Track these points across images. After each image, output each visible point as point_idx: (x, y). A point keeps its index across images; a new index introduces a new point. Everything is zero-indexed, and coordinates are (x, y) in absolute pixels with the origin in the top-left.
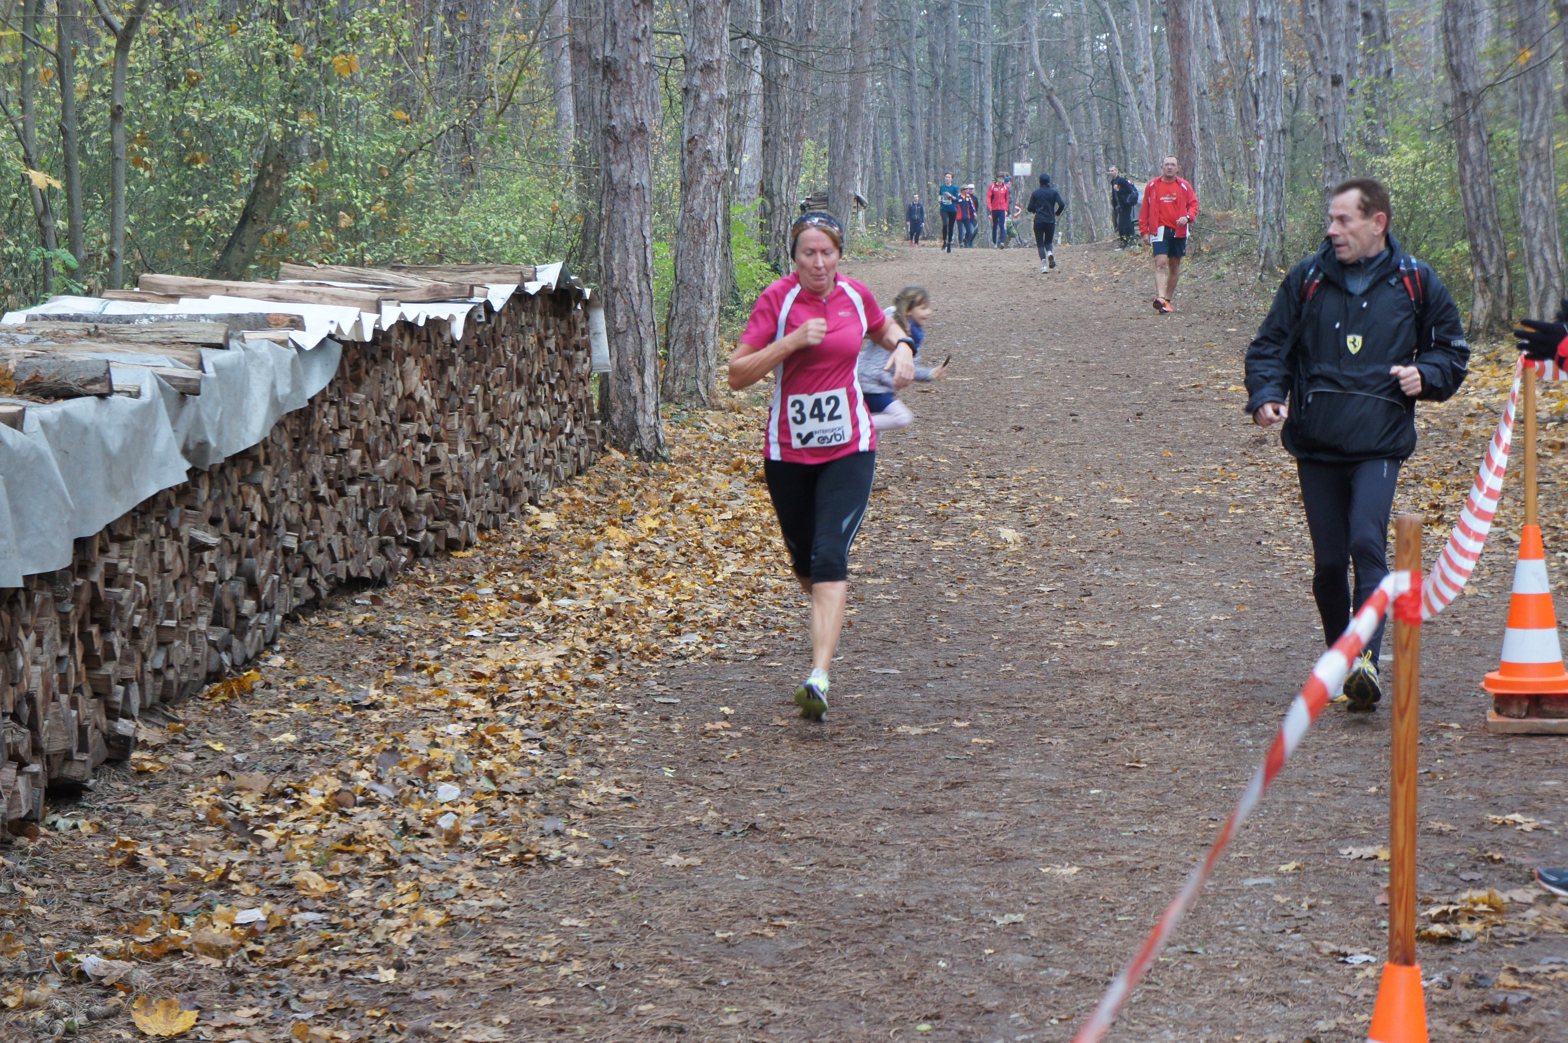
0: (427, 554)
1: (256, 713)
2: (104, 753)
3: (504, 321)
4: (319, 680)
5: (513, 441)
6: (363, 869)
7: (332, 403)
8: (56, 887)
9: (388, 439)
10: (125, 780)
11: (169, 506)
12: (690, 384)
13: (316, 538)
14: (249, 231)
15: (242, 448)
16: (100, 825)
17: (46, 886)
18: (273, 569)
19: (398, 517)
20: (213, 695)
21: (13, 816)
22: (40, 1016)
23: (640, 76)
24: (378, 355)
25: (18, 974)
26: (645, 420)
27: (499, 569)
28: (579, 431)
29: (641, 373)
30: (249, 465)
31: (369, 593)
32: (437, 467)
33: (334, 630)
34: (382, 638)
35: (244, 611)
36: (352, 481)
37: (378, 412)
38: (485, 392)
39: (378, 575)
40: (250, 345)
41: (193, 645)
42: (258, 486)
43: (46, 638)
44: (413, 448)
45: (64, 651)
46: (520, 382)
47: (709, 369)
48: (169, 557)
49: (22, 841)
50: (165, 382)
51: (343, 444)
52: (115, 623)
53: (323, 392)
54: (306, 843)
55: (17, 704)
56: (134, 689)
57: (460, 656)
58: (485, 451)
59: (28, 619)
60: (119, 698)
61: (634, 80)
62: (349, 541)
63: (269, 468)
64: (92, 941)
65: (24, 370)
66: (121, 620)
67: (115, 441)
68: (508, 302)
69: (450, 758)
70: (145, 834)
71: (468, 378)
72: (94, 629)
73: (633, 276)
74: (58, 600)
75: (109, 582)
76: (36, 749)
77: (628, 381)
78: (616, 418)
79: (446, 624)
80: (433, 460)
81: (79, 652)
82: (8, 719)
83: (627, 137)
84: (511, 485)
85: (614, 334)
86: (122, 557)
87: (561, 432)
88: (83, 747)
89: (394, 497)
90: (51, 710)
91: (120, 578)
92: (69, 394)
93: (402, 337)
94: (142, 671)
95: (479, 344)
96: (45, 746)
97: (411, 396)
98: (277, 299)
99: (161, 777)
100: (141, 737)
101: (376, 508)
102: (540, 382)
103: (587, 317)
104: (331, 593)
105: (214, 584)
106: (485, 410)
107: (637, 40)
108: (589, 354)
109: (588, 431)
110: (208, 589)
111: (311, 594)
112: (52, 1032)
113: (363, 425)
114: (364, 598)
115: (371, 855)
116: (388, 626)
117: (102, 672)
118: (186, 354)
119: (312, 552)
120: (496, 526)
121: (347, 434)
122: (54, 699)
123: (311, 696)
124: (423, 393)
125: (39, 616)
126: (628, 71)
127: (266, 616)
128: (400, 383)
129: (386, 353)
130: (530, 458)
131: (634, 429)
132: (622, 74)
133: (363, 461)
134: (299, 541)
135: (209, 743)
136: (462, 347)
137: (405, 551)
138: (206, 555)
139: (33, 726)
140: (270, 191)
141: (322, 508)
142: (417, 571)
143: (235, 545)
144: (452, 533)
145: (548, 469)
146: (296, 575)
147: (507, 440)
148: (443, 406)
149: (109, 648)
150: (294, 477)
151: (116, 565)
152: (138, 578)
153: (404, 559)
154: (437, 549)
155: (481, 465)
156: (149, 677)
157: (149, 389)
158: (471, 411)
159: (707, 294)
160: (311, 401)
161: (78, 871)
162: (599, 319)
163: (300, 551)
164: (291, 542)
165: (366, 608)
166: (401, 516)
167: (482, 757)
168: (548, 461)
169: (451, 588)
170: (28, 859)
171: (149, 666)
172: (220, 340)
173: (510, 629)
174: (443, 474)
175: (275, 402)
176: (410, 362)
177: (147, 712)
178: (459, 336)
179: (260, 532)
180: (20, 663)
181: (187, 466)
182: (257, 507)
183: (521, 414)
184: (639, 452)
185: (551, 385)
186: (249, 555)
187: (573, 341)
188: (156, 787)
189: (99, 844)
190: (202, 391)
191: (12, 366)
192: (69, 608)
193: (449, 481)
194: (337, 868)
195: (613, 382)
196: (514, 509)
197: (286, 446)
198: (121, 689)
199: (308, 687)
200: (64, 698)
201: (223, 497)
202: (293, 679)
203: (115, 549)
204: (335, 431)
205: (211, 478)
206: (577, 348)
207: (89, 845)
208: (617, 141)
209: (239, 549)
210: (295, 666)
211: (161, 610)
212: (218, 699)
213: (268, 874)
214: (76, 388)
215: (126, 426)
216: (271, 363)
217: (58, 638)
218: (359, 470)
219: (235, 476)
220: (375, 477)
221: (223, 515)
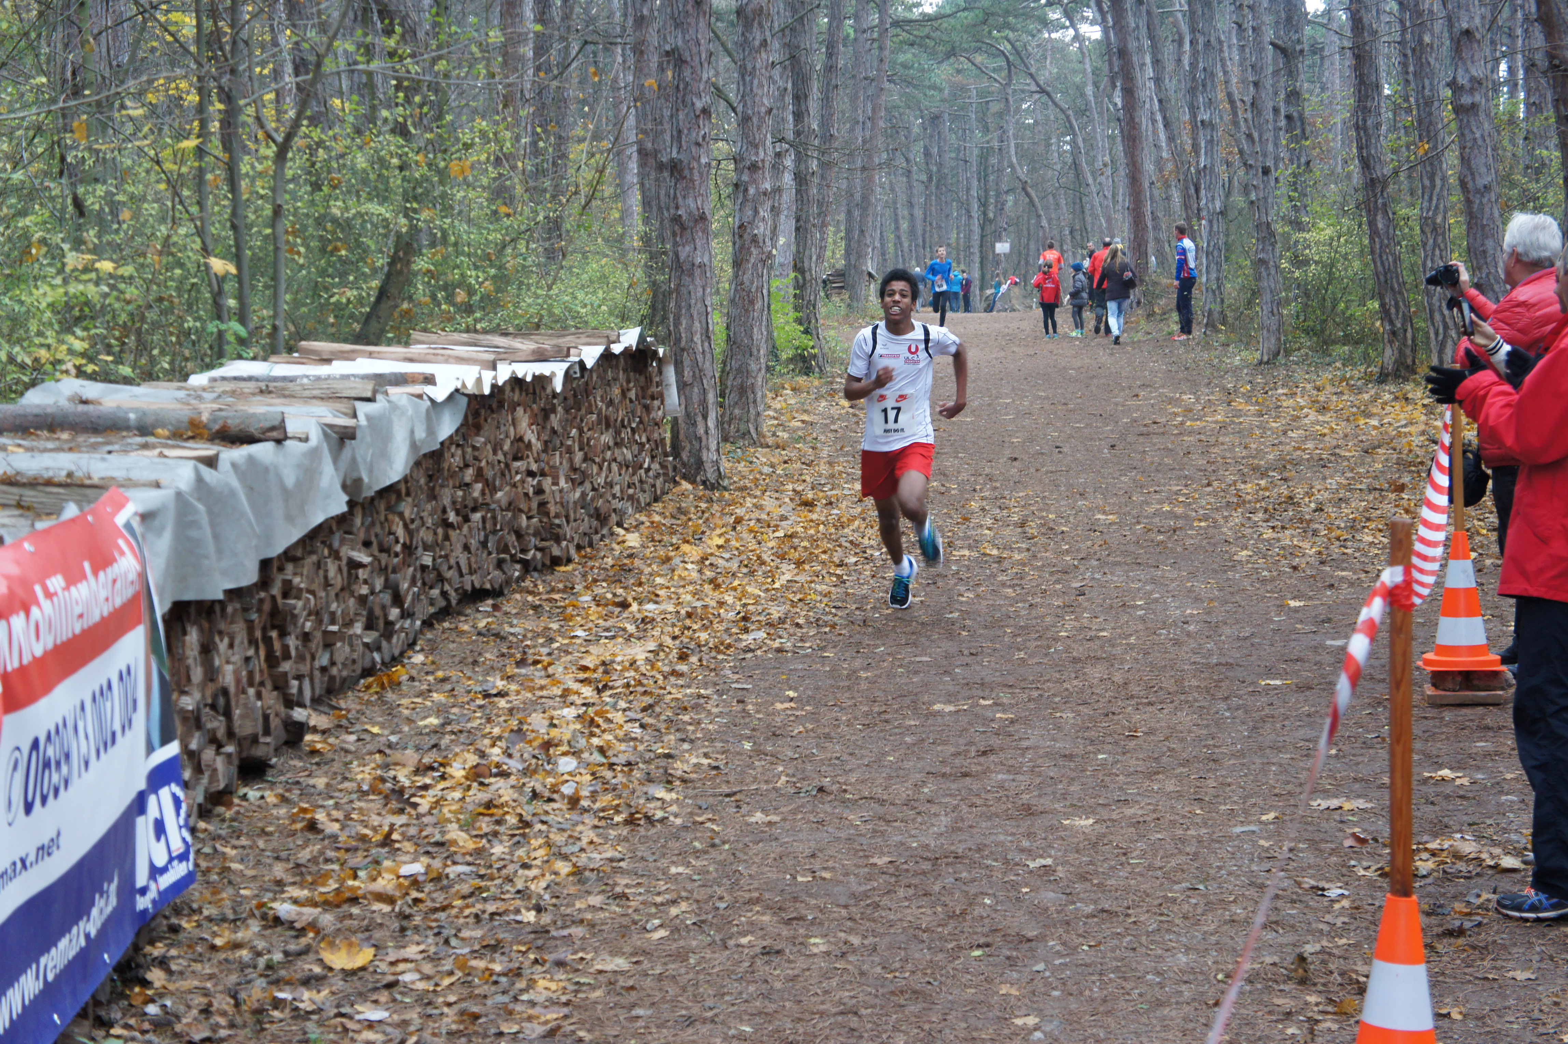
0: (535, 569)
1: (404, 701)
2: (283, 736)
3: (595, 376)
4: (454, 674)
5: (603, 475)
6: (501, 829)
7: (458, 445)
8: (251, 847)
9: (503, 475)
10: (300, 758)
11: (331, 532)
12: (742, 427)
13: (446, 557)
14: (383, 305)
15: (388, 483)
16: (283, 796)
17: (243, 847)
18: (413, 582)
19: (512, 539)
20: (368, 687)
21: (213, 790)
22: (245, 954)
23: (701, 174)
24: (495, 405)
25: (224, 919)
26: (709, 456)
27: (595, 581)
28: (656, 466)
29: (705, 417)
30: (393, 497)
31: (490, 602)
32: (543, 497)
33: (463, 632)
34: (503, 639)
35: (391, 618)
36: (474, 510)
37: (495, 453)
38: (580, 435)
39: (497, 586)
40: (393, 398)
41: (351, 645)
42: (401, 515)
43: (237, 642)
44: (523, 481)
45: (251, 652)
46: (608, 426)
47: (758, 414)
48: (332, 573)
49: (221, 809)
50: (328, 429)
51: (468, 479)
52: (290, 628)
53: (451, 437)
54: (453, 808)
55: (215, 697)
56: (307, 683)
57: (567, 653)
58: (581, 483)
59: (222, 626)
60: (294, 691)
61: (696, 176)
62: (473, 559)
63: (410, 500)
64: (283, 892)
65: (215, 421)
66: (295, 625)
67: (290, 478)
68: (598, 360)
69: (567, 736)
70: (320, 803)
71: (568, 423)
72: (274, 634)
73: (697, 338)
74: (245, 610)
75: (285, 595)
76: (231, 734)
77: (694, 424)
78: (685, 456)
79: (555, 626)
80: (539, 491)
81: (262, 653)
82: (207, 710)
83: (691, 224)
84: (603, 511)
85: (682, 386)
86: (295, 574)
87: (641, 467)
88: (267, 731)
89: (508, 523)
90: (242, 701)
91: (294, 592)
92: (250, 439)
93: (513, 390)
94: (312, 668)
95: (575, 396)
96: (237, 731)
97: (520, 439)
98: (411, 360)
99: (330, 756)
100: (312, 723)
101: (494, 532)
102: (624, 426)
103: (660, 372)
104: (460, 602)
105: (366, 596)
106: (581, 449)
107: (698, 144)
108: (662, 402)
109: (663, 466)
110: (362, 600)
111: (443, 603)
112: (255, 967)
113: (483, 464)
114: (486, 606)
115: (508, 817)
116: (507, 628)
117: (281, 669)
118: (342, 406)
119: (444, 567)
120: (591, 545)
121: (470, 472)
122: (244, 692)
123: (448, 687)
124: (531, 436)
125: (232, 622)
126: (691, 169)
127: (408, 621)
128: (512, 428)
129: (501, 404)
130: (617, 489)
131: (700, 464)
132: (686, 173)
133: (483, 493)
134: (434, 560)
135: (368, 727)
136: (561, 398)
137: (518, 566)
138: (361, 571)
139: (228, 714)
140: (401, 272)
141: (451, 533)
142: (528, 583)
143: (383, 564)
144: (556, 551)
145: (631, 498)
146: (431, 588)
147: (598, 474)
148: (547, 446)
149: (286, 649)
150: (429, 507)
151: (290, 581)
152: (309, 591)
153: (517, 574)
154: (544, 565)
155: (578, 495)
156: (317, 674)
157: (315, 437)
158: (570, 451)
159: (755, 352)
160: (442, 444)
161: (268, 834)
162: (670, 373)
163: (435, 568)
164: (427, 560)
165: (488, 615)
166: (514, 538)
167: (592, 735)
168: (631, 491)
169: (556, 596)
170: (225, 825)
171: (317, 664)
172: (369, 394)
173: (607, 630)
174: (547, 502)
175: (414, 445)
176: (520, 410)
177: (316, 702)
178: (559, 389)
179: (403, 552)
180: (217, 663)
181: (346, 498)
182: (400, 532)
183: (609, 453)
184: (704, 483)
185: (633, 429)
186: (394, 571)
187: (649, 393)
188: (326, 763)
189: (283, 811)
190: (359, 434)
191: (205, 418)
192: (254, 616)
193: (553, 509)
194: (480, 828)
195: (682, 425)
196: (605, 531)
197: (422, 481)
198: (295, 683)
199: (444, 680)
200: (251, 691)
201: (373, 524)
202: (432, 673)
203: (290, 567)
204: (461, 469)
205: (363, 508)
206: (653, 398)
207: (275, 812)
208: (683, 228)
209: (386, 567)
210: (433, 663)
211: (326, 618)
212: (372, 691)
213: (424, 833)
214: (257, 435)
215: (299, 466)
216: (410, 412)
217: (246, 642)
218: (480, 501)
219: (382, 506)
220: (493, 506)
221: (373, 539)
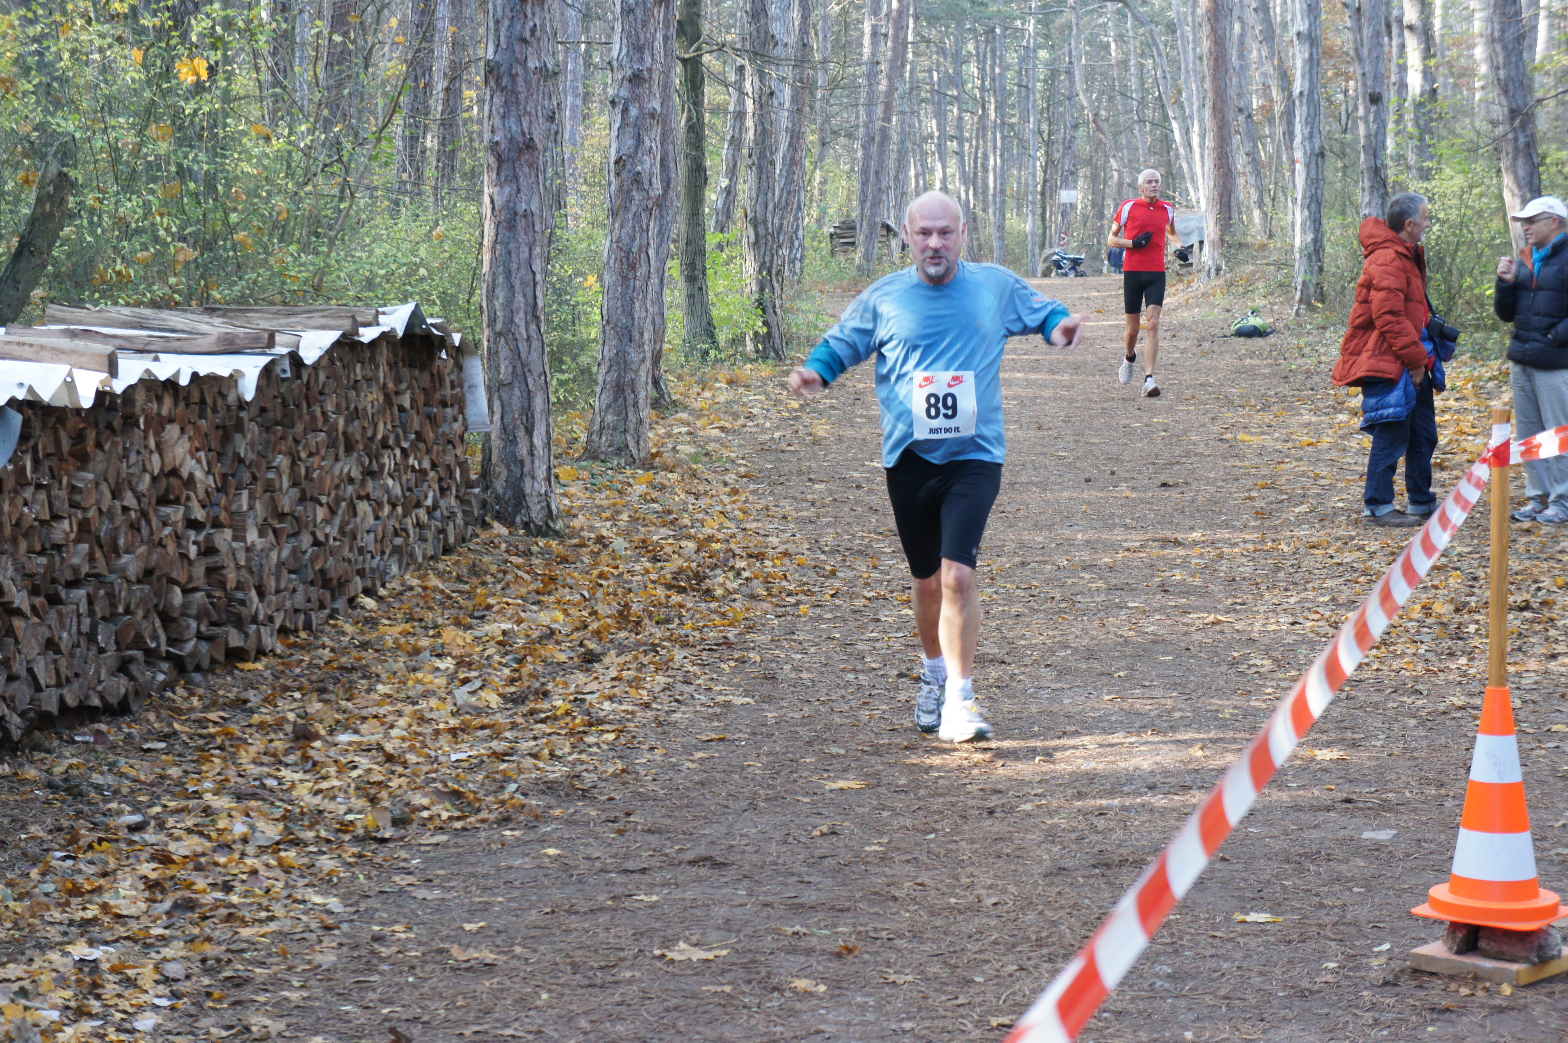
0: (198, 669)
3: (322, 377)
5: (337, 521)
9: (134, 527)
12: (618, 439)
19: (151, 625)
23: (529, 84)
24: (117, 423)
26: (534, 487)
28: (448, 502)
29: (529, 432)
31: (96, 727)
32: (215, 559)
33: (22, 783)
36: (72, 584)
37: (116, 494)
38: (293, 463)
39: (114, 701)
44: (177, 537)
46: (349, 448)
47: (641, 422)
51: (58, 538)
58: (295, 535)
61: (521, 86)
62: (63, 662)
68: (329, 352)
71: (266, 447)
73: (519, 319)
77: (514, 442)
78: (499, 485)
80: (209, 550)
83: (513, 155)
84: (333, 574)
85: (497, 386)
87: (418, 505)
89: (142, 601)
93: (153, 398)
95: (285, 404)
97: (173, 473)
101: (113, 617)
102: (386, 447)
103: (459, 367)
106: (295, 484)
107: (523, 41)
108: (461, 411)
109: (461, 502)
113: (92, 513)
114: (88, 734)
116: (97, 776)
120: (308, 626)
121: (64, 526)
124: (194, 468)
126: (513, 77)
128: (156, 458)
129: (130, 421)
130: (367, 540)
131: (520, 499)
132: (506, 81)
133: (91, 558)
136: (254, 410)
137: (165, 666)
140: (50, 216)
142: (177, 693)
144: (237, 641)
145: (397, 550)
147: (327, 521)
148: (225, 483)
153: (161, 677)
154: (213, 661)
155: (286, 553)
158: (270, 488)
162: (476, 369)
165: (81, 749)
166: (156, 623)
168: (398, 541)
169: (213, 716)
174: (223, 567)
176: (172, 431)
178: (249, 396)
183: (351, 488)
184: (526, 525)
185: (403, 450)
187: (437, 396)
193: (231, 577)
195: (496, 443)
196: (341, 604)
204: (43, 522)
206: (445, 404)
208: (501, 160)
218: (85, 569)
220: (111, 578)
